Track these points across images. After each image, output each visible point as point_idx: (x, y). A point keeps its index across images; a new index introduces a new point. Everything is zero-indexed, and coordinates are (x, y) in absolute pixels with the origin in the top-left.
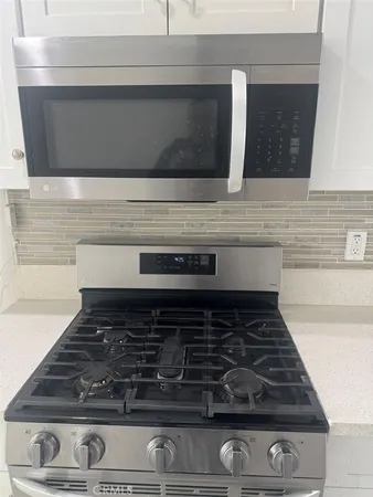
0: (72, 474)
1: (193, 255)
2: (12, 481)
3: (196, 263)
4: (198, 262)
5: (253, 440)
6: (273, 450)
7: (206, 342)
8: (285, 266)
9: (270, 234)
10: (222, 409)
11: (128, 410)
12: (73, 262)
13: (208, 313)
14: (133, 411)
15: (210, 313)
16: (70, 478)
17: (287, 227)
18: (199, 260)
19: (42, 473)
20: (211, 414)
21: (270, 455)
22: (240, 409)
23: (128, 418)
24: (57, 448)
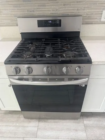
0: (25, 77)
1: (54, 20)
2: (9, 80)
3: (55, 23)
4: (56, 23)
5: (71, 66)
6: (76, 69)
7: (59, 45)
8: (83, 24)
9: (78, 12)
10: (63, 59)
11: (38, 60)
12: (17, 25)
13: (59, 40)
14: (39, 60)
15: (60, 39)
16: (24, 78)
17: (84, 10)
18: (56, 22)
19: (17, 77)
20: (60, 60)
21: (75, 70)
22: (68, 59)
23: (38, 62)
24: (20, 71)
